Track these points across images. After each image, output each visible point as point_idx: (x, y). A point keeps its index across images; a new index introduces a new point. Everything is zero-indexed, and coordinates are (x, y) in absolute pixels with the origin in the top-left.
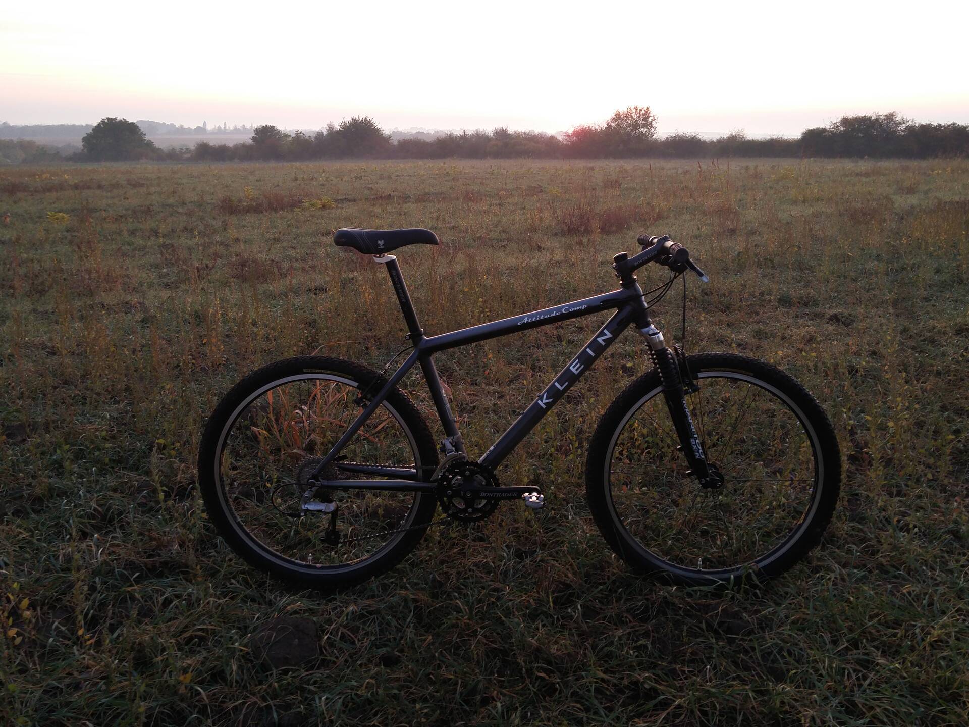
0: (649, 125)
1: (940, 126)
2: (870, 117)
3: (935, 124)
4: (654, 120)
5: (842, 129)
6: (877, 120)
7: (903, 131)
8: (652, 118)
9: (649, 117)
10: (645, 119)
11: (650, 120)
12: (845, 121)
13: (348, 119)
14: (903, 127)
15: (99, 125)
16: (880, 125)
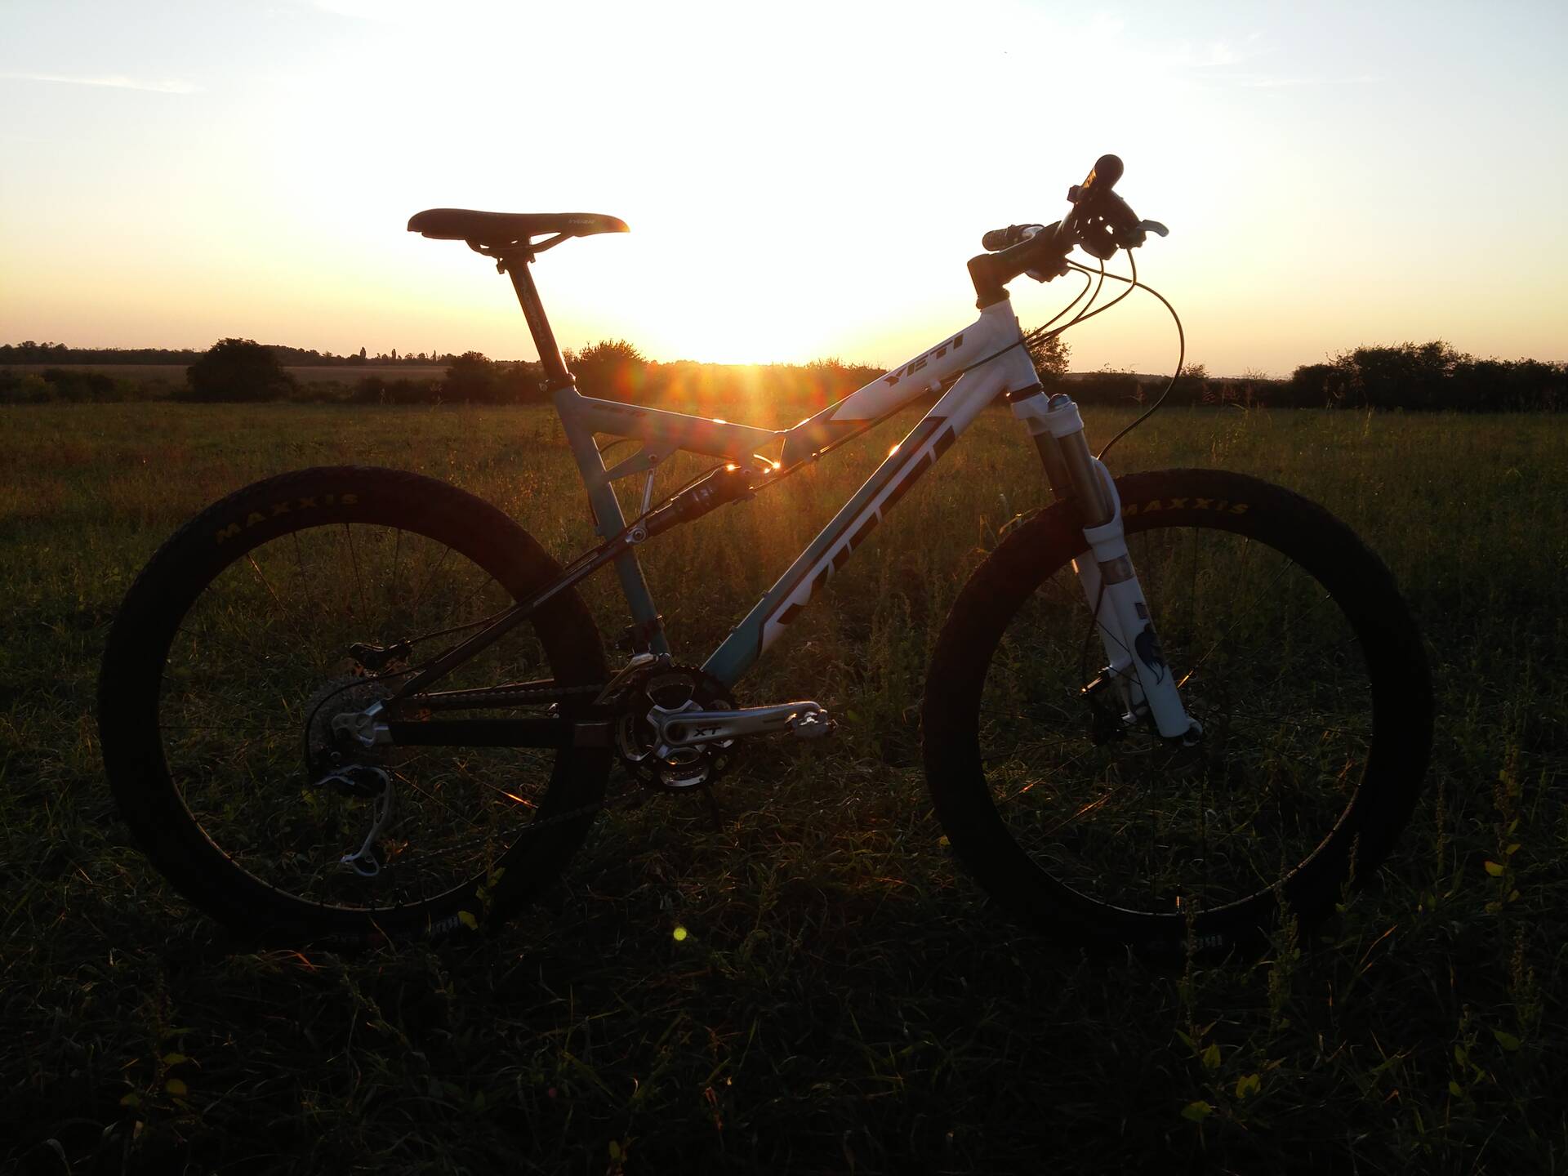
0: (1057, 359)
1: (1508, 364)
2: (1400, 350)
3: (1501, 361)
4: (1065, 350)
5: (1357, 367)
6: (1410, 354)
7: (1451, 372)
8: (1061, 347)
9: (1057, 345)
10: (1052, 349)
11: (1058, 350)
12: (1362, 356)
13: (595, 344)
14: (1451, 366)
15: (214, 350)
16: (1416, 362)
